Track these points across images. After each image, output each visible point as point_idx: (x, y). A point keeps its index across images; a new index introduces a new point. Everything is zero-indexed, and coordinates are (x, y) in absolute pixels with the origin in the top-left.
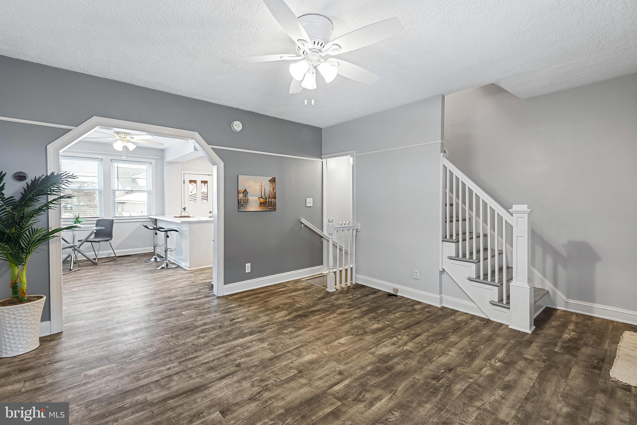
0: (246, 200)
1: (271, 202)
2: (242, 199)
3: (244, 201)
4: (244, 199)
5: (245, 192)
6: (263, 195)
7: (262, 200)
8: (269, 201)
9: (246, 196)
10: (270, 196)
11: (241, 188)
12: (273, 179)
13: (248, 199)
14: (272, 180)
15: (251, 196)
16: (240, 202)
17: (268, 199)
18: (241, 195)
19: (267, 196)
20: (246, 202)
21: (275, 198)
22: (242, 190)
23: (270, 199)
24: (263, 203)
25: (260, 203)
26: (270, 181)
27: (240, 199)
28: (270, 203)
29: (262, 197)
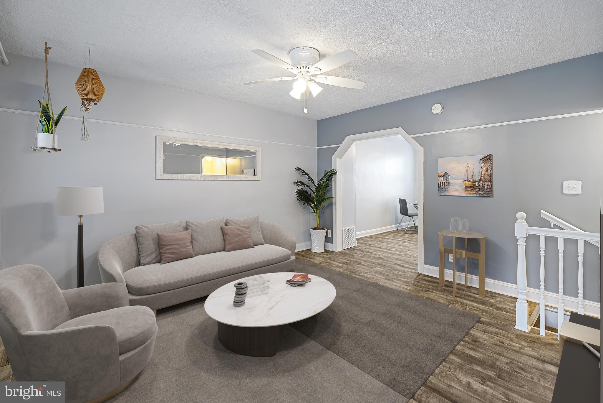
0: (447, 184)
1: (483, 186)
2: (442, 183)
3: (444, 184)
4: (445, 183)
5: (446, 175)
6: (470, 177)
7: (468, 184)
8: (479, 185)
9: (447, 179)
10: (481, 178)
11: (441, 171)
12: (488, 157)
13: (449, 182)
14: (485, 158)
15: (454, 179)
16: (440, 185)
17: (477, 182)
18: (441, 179)
19: (477, 178)
20: (448, 185)
21: (490, 180)
22: (442, 173)
23: (481, 183)
24: (471, 187)
25: (466, 187)
26: (482, 160)
27: (440, 183)
28: (481, 187)
29: (468, 180)
